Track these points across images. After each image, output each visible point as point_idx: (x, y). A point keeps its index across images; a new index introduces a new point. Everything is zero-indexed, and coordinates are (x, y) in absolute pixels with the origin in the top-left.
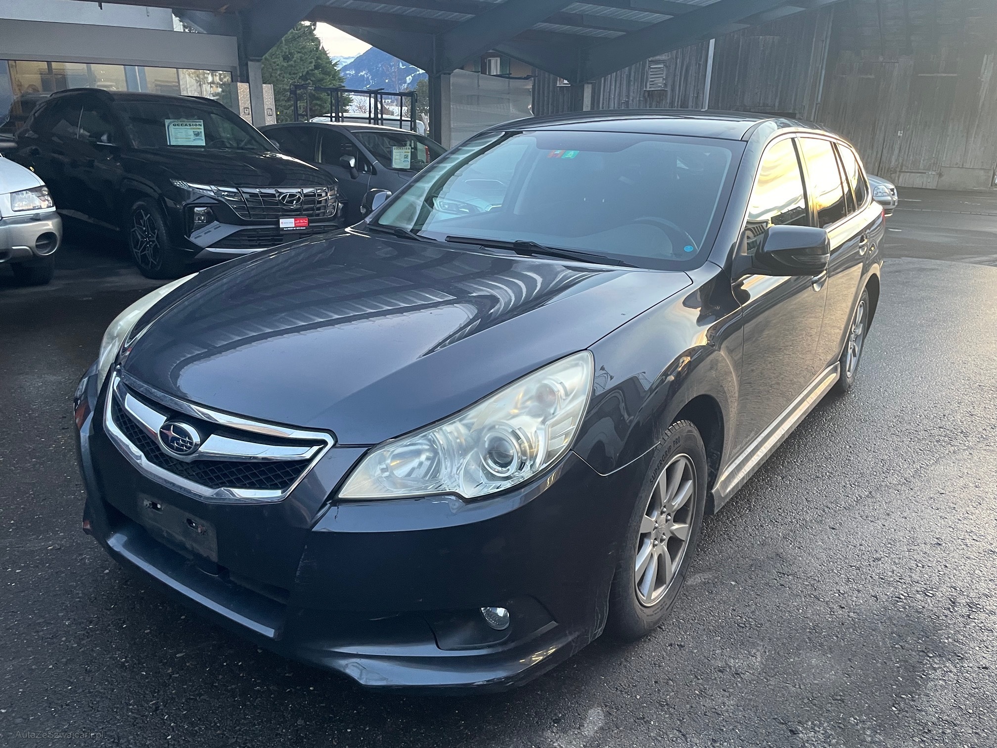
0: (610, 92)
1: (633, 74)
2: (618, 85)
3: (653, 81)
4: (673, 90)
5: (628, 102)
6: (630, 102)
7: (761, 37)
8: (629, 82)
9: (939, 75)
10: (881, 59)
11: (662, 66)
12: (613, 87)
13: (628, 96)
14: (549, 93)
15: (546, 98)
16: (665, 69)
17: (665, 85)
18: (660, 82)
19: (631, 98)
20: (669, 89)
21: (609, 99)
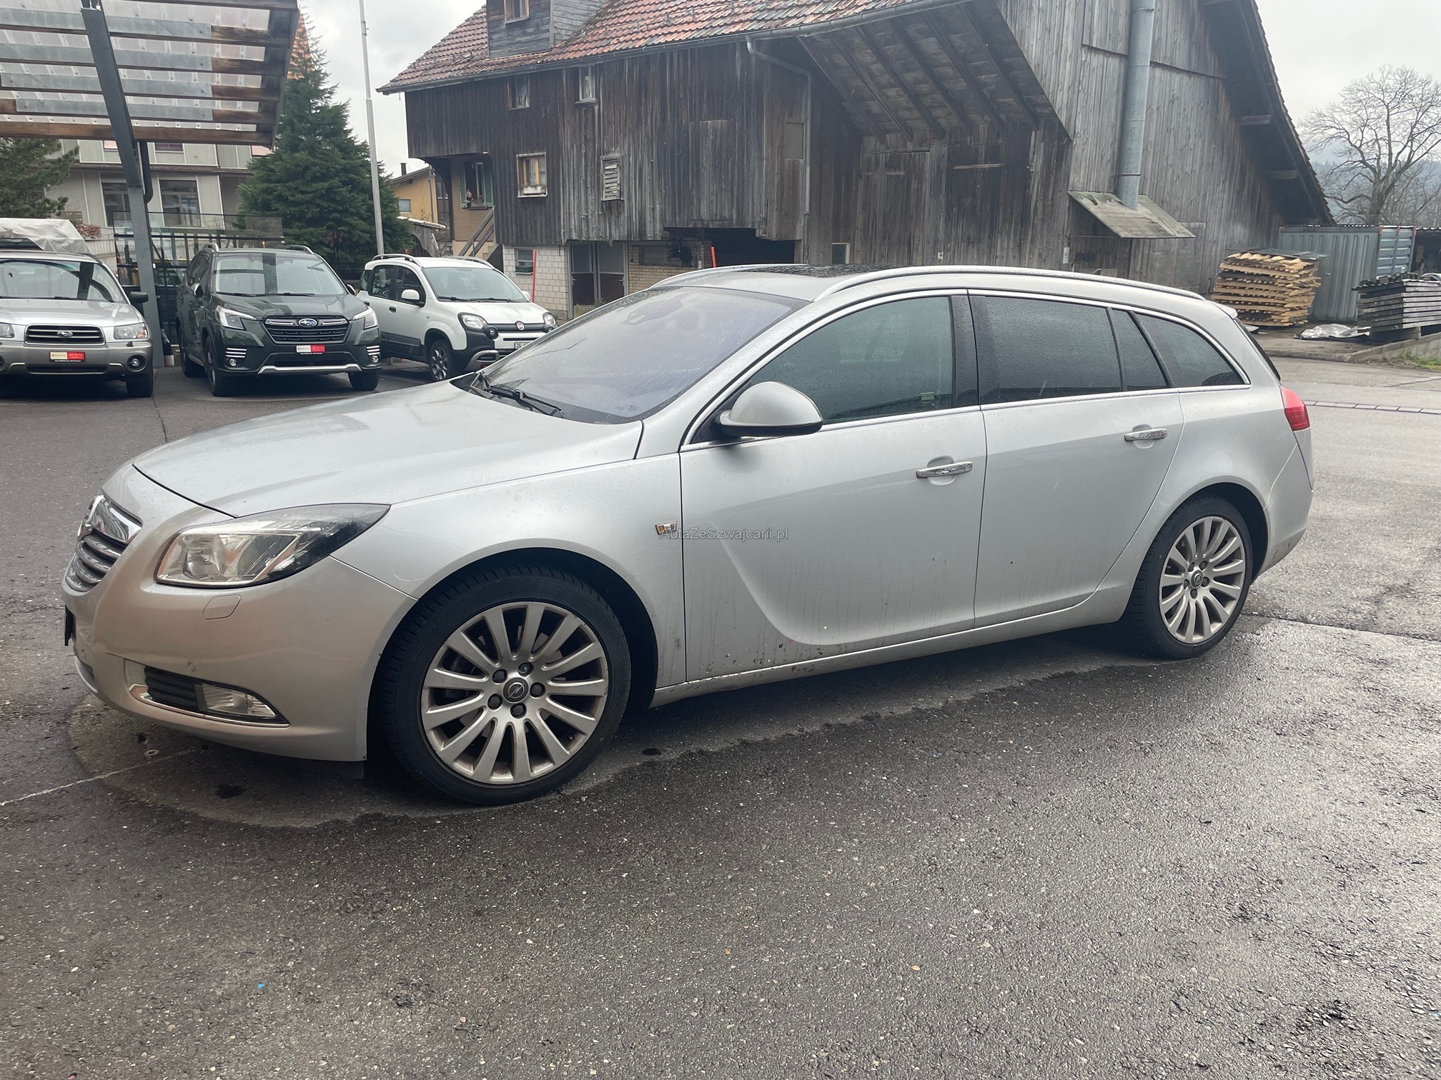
0: (569, 204)
1: (589, 179)
2: (576, 195)
3: (608, 188)
4: (629, 200)
5: (587, 216)
6: (590, 217)
7: (709, 122)
8: (586, 188)
9: (980, 166)
10: (910, 147)
11: (615, 166)
12: (572, 197)
13: (587, 209)
14: (511, 207)
15: (509, 214)
16: (618, 170)
17: (621, 193)
18: (615, 188)
19: (590, 212)
20: (625, 198)
21: (570, 213)
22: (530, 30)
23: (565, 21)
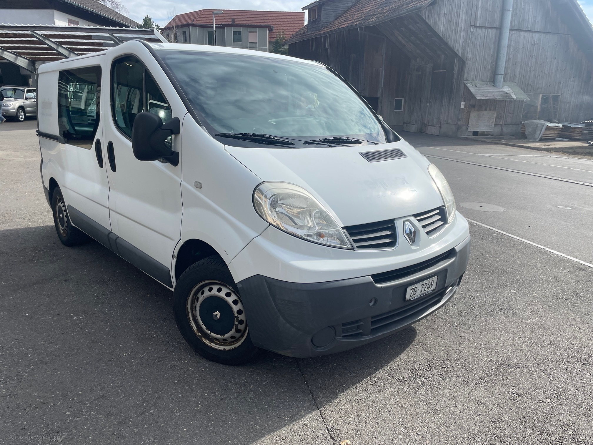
22: (317, 23)
23: (327, 20)
